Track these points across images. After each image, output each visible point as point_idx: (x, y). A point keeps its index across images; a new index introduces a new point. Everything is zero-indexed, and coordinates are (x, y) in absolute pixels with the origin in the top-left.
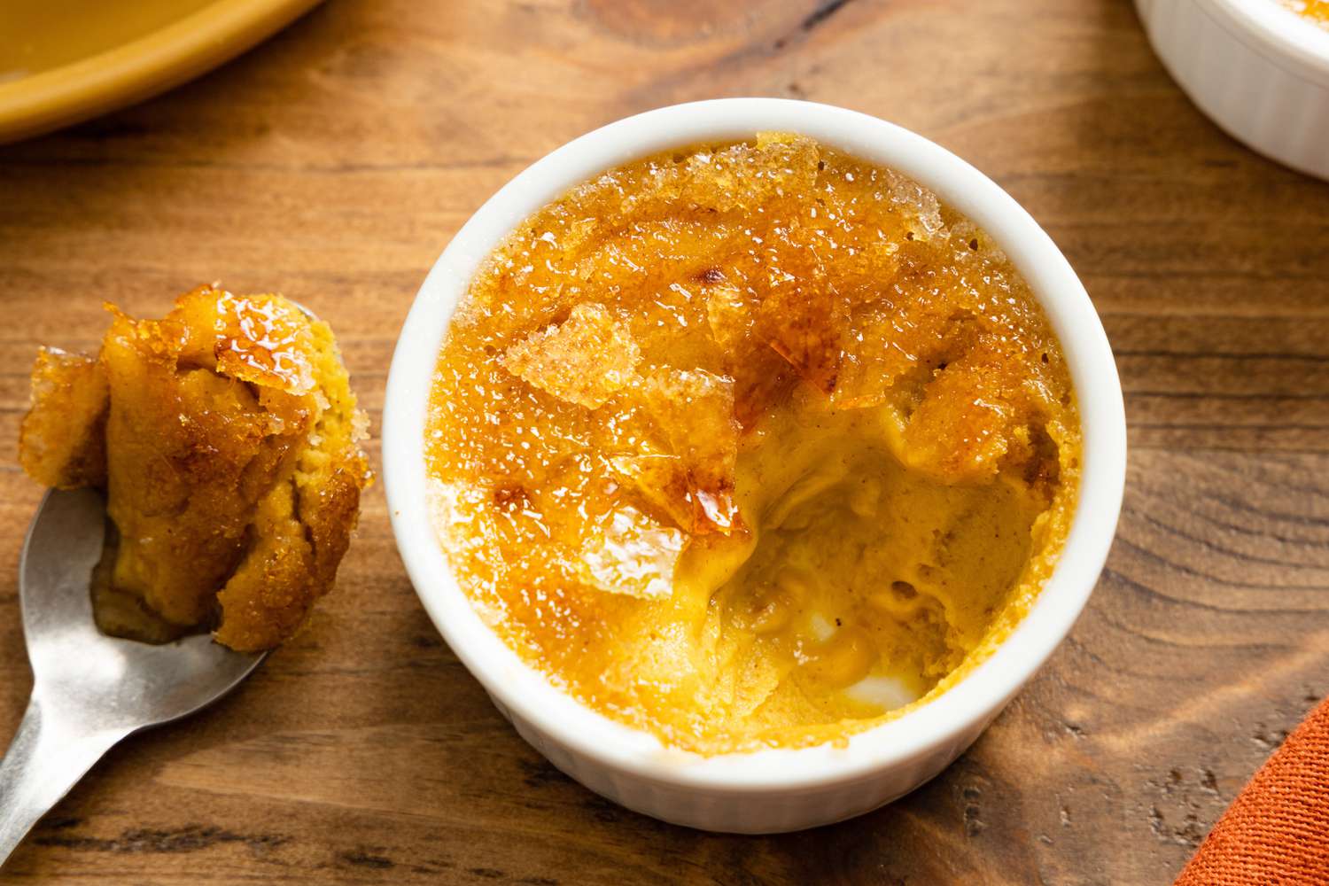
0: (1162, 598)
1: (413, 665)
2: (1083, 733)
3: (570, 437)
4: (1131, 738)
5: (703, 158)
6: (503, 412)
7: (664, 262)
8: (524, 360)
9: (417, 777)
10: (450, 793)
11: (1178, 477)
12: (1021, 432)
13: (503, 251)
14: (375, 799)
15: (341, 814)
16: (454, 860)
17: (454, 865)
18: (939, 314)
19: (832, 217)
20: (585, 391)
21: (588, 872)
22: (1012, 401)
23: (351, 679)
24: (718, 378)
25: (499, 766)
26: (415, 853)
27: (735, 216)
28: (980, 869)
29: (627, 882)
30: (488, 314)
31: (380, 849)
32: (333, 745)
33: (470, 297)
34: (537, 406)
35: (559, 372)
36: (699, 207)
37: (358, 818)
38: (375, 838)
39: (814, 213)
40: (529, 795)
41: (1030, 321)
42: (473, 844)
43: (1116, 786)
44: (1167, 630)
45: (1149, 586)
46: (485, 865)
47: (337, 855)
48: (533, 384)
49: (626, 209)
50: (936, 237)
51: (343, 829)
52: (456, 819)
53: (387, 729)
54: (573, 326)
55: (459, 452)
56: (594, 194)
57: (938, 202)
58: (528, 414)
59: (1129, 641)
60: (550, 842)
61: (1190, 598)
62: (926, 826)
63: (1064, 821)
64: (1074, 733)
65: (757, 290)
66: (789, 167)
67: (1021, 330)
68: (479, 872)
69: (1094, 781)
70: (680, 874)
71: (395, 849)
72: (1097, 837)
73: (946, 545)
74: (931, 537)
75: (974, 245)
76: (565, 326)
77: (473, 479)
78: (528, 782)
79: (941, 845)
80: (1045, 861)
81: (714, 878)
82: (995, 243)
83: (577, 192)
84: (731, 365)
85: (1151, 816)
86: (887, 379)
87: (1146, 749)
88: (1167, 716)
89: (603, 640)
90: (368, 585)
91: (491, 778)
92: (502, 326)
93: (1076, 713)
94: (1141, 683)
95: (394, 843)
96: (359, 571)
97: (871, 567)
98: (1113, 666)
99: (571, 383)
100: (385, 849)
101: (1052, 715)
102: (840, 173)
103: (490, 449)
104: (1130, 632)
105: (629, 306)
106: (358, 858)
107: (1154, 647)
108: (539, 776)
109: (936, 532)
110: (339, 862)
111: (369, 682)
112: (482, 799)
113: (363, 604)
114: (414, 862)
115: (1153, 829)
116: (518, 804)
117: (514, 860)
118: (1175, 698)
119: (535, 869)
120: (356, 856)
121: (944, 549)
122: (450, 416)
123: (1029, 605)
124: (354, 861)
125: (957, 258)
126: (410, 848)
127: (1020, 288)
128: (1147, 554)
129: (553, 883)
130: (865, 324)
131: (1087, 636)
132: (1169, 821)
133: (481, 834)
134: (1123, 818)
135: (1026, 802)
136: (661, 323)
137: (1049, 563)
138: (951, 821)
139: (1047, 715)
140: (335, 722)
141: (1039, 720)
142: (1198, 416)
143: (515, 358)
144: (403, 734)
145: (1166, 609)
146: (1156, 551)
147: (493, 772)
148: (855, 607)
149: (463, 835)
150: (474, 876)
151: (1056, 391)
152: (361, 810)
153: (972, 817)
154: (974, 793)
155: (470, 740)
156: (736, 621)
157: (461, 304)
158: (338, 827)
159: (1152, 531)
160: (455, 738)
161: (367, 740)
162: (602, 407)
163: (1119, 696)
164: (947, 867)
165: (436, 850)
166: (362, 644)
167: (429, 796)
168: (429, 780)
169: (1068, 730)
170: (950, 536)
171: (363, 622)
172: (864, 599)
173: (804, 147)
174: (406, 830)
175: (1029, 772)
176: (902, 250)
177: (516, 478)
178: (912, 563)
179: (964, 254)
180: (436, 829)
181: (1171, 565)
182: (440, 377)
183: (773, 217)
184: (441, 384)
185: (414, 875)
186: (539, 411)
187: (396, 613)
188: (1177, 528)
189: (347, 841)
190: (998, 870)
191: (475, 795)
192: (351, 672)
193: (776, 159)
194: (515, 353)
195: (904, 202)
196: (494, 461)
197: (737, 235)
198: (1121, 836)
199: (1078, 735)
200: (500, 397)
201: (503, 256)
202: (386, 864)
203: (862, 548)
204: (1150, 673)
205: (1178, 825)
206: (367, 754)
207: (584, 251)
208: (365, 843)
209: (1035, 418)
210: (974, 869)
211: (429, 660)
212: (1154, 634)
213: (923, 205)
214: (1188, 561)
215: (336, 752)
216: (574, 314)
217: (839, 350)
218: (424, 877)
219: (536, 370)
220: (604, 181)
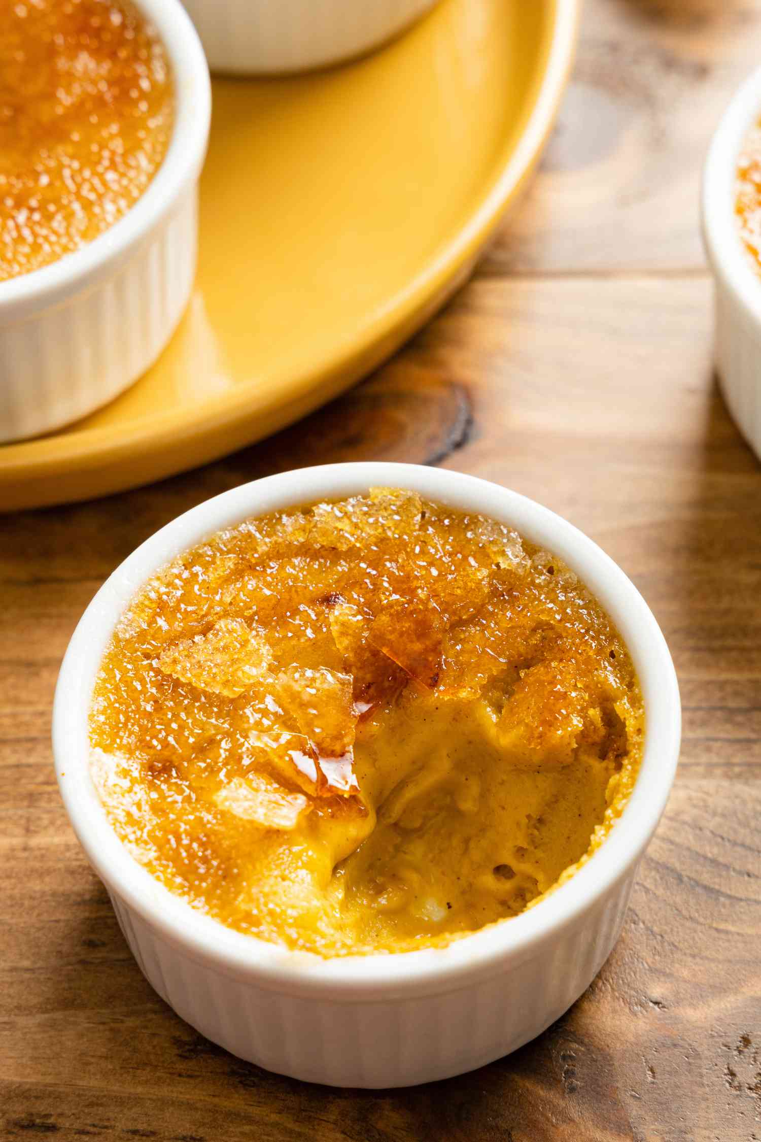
0: (729, 897)
1: (82, 962)
2: (664, 1007)
3: (213, 721)
4: (706, 1010)
5: (324, 507)
6: (156, 702)
7: (293, 589)
8: (175, 661)
9: (82, 1054)
10: (110, 1067)
11: (737, 801)
12: (595, 713)
13: (158, 579)
14: (44, 1074)
15: (14, 1087)
16: (113, 1123)
17: (113, 1127)
18: (523, 626)
19: (432, 551)
20: (226, 683)
21: (231, 1129)
22: (587, 688)
23: (27, 975)
24: (340, 675)
25: (155, 1043)
26: (79, 1118)
27: (352, 554)
28: (577, 1120)
29: (265, 1138)
30: (145, 626)
31: (47, 1116)
32: (9, 1030)
33: (130, 613)
34: (185, 697)
35: (204, 669)
36: (323, 546)
37: (29, 1090)
38: (41, 1107)
39: (417, 550)
40: (180, 1066)
41: (599, 626)
42: (130, 1109)
43: (694, 1050)
44: (734, 922)
45: (717, 887)
46: (140, 1127)
47: (8, 1122)
48: (183, 680)
49: (262, 549)
50: (519, 564)
51: (15, 1099)
52: (115, 1088)
53: (59, 1015)
54: (216, 635)
55: (118, 732)
56: (235, 538)
57: (521, 538)
58: (178, 704)
59: (702, 932)
60: (199, 1105)
61: (753, 897)
62: (529, 1085)
63: (650, 1079)
64: (656, 1007)
65: (371, 609)
66: (398, 513)
67: (591, 632)
68: (135, 1132)
69: (675, 1045)
70: (314, 1129)
71: (61, 1115)
72: (679, 1092)
73: (538, 829)
74: (525, 821)
75: (551, 571)
76: (210, 635)
77: (130, 752)
78: (180, 1056)
79: (542, 1100)
80: (634, 1112)
81: (343, 1132)
82: (569, 568)
83: (221, 535)
84: (350, 666)
85: (725, 1075)
86: (481, 678)
87: (719, 1019)
88: (736, 992)
89: (239, 875)
90: (45, 898)
91: (148, 1053)
92: (156, 636)
93: (657, 991)
94: (713, 965)
95: (59, 1111)
96: (38, 888)
97: (476, 854)
98: (688, 952)
99: (214, 677)
100: (51, 1115)
101: (637, 992)
102: (439, 520)
103: (144, 730)
104: (701, 924)
105: (264, 623)
106: (28, 1125)
107: (723, 936)
108: (190, 1051)
109: (529, 817)
110: (9, 1128)
111: (42, 977)
112: (139, 1071)
113: (39, 915)
114: (77, 1125)
115: (727, 1085)
116: (171, 1074)
117: (166, 1121)
118: (742, 977)
119: (185, 1128)
120: (25, 1123)
121: (536, 832)
122: (110, 705)
123: (603, 838)
124: (23, 1127)
125: (537, 581)
126: (73, 1114)
127: (590, 601)
128: (714, 862)
129: (201, 1139)
130: (462, 636)
131: (665, 928)
132: (740, 1078)
133: (137, 1100)
134: (701, 1076)
135: (616, 1064)
136: (290, 635)
137: (619, 808)
138: (552, 1081)
139: (633, 993)
140: (12, 1010)
141: (626, 996)
142: (753, 756)
143: (167, 660)
144: (72, 1019)
145: (732, 905)
146: (721, 859)
147: (149, 1048)
148: (463, 893)
149: (121, 1102)
150: (130, 1136)
151: (622, 679)
152: (32, 1084)
153: (570, 1077)
154: (571, 1057)
155: (131, 1022)
156: (359, 898)
157: (122, 619)
158: (10, 1098)
159: (717, 844)
160: (115, 1021)
161: (39, 1025)
162: (240, 697)
163: (694, 976)
164: (548, 1119)
165: (97, 1115)
166: (38, 946)
167: (93, 1070)
168: (93, 1056)
169: (651, 1004)
170: (540, 821)
171: (39, 929)
172: (471, 885)
173: (409, 500)
174: (70, 1099)
175: (618, 1039)
176: (492, 576)
177: (166, 753)
178: (510, 845)
179: (543, 577)
180: (98, 1098)
181: (734, 870)
182: (103, 675)
183: (384, 553)
184: (105, 680)
185: (76, 1136)
186: (186, 702)
187: (68, 920)
188: (739, 841)
189: (18, 1110)
190: (593, 1120)
191: (132, 1068)
192: (27, 970)
193: (386, 509)
194: (167, 657)
195: (491, 539)
196: (148, 738)
197: (355, 567)
198: (700, 1091)
199: (659, 1008)
200: (154, 691)
201: (158, 582)
202: (53, 1128)
203: (467, 841)
204: (721, 957)
205: (749, 1081)
206: (38, 1036)
207: (227, 580)
208: (34, 1111)
209: (605, 701)
210: (572, 1120)
211: (97, 958)
212: (722, 926)
213: (508, 541)
214: (750, 867)
215: (11, 1035)
216: (217, 627)
217: (440, 654)
218: (86, 1138)
219: (184, 669)
220: (243, 528)
